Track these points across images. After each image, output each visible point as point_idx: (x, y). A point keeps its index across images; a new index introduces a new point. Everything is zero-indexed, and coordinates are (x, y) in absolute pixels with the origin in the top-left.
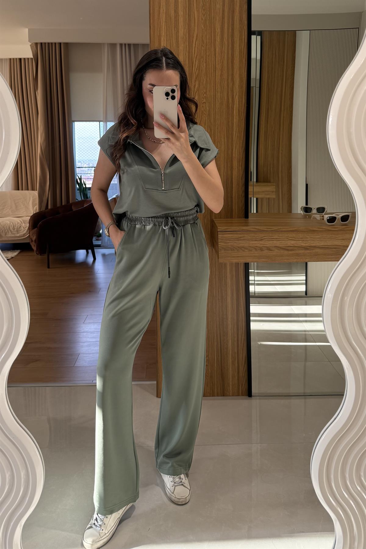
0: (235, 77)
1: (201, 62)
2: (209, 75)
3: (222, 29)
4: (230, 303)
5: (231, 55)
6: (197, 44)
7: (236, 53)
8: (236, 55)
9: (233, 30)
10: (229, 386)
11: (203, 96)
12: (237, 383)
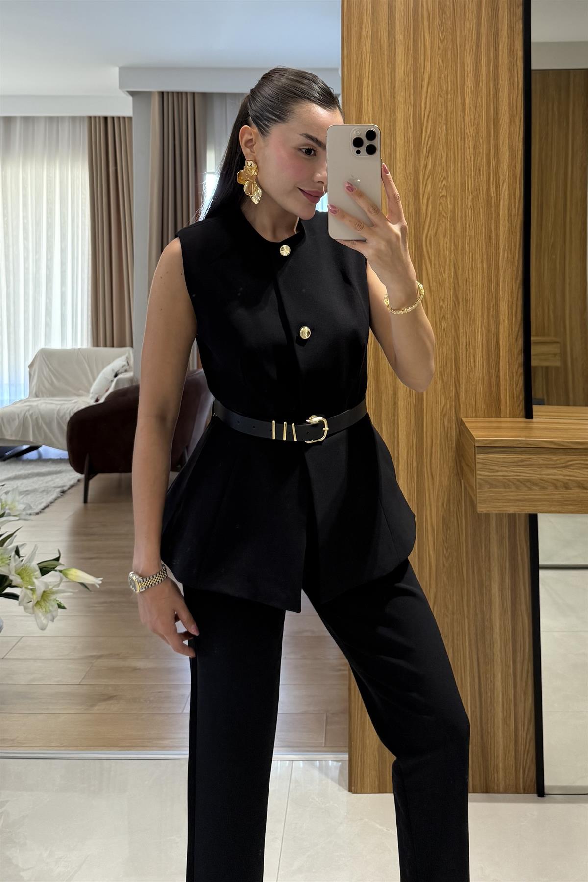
0: (501, 150)
1: (438, 123)
2: (452, 147)
3: (476, 66)
4: (497, 595)
5: (494, 111)
6: (429, 91)
7: (502, 109)
8: (503, 110)
9: (496, 67)
10: (498, 772)
11: (441, 184)
12: (514, 765)
